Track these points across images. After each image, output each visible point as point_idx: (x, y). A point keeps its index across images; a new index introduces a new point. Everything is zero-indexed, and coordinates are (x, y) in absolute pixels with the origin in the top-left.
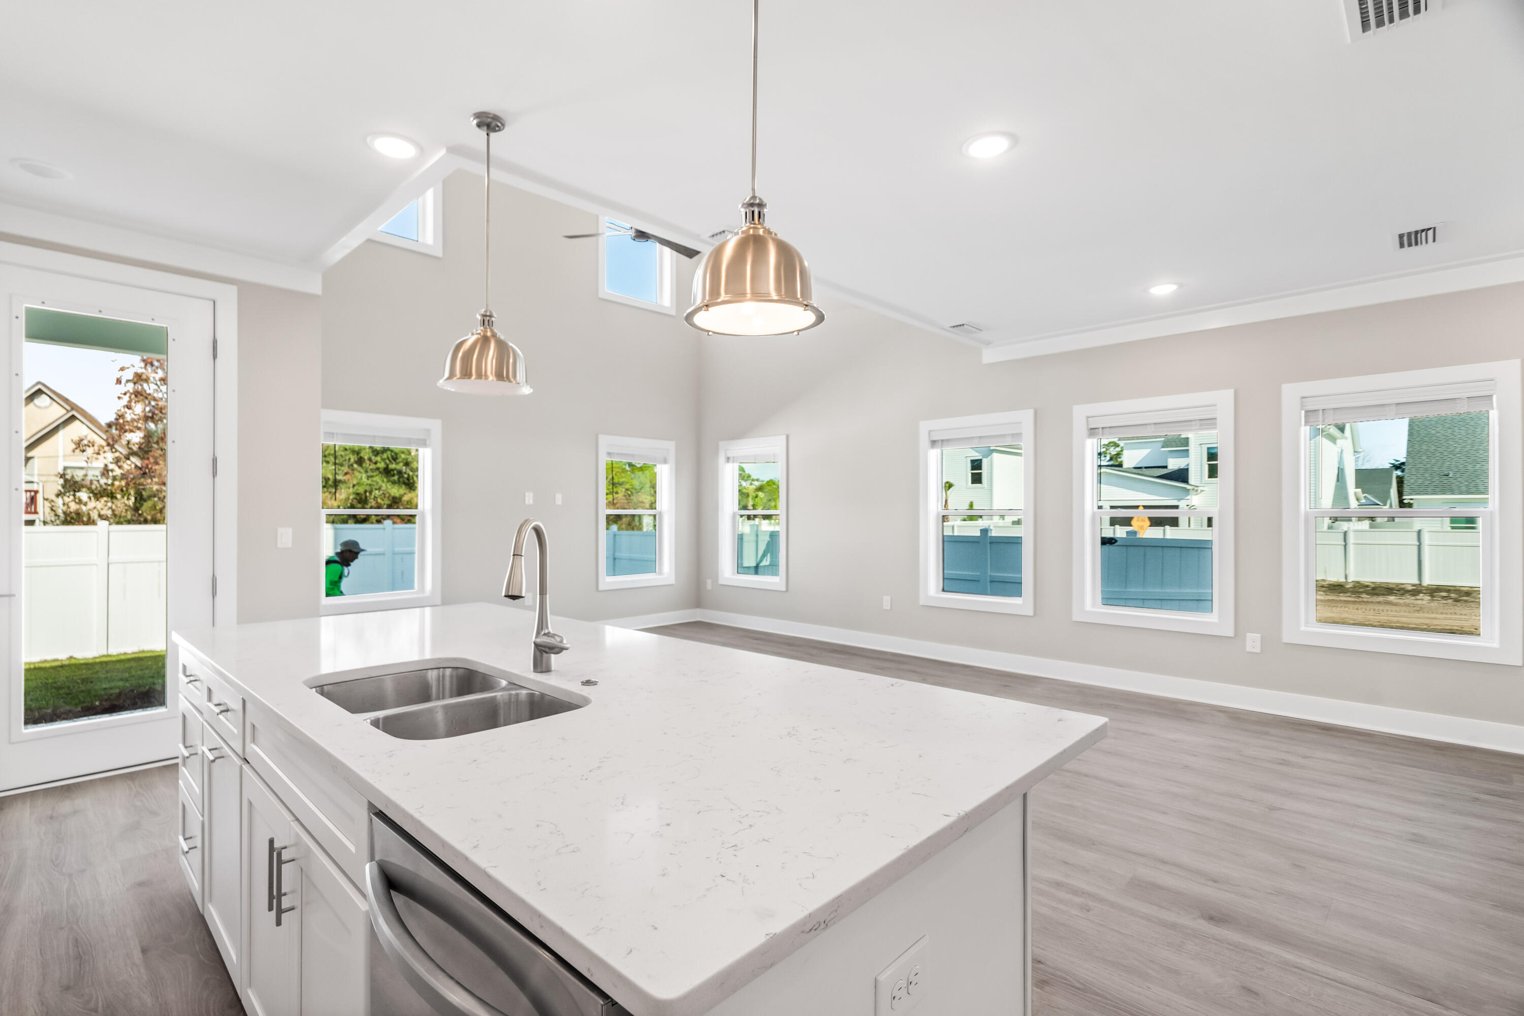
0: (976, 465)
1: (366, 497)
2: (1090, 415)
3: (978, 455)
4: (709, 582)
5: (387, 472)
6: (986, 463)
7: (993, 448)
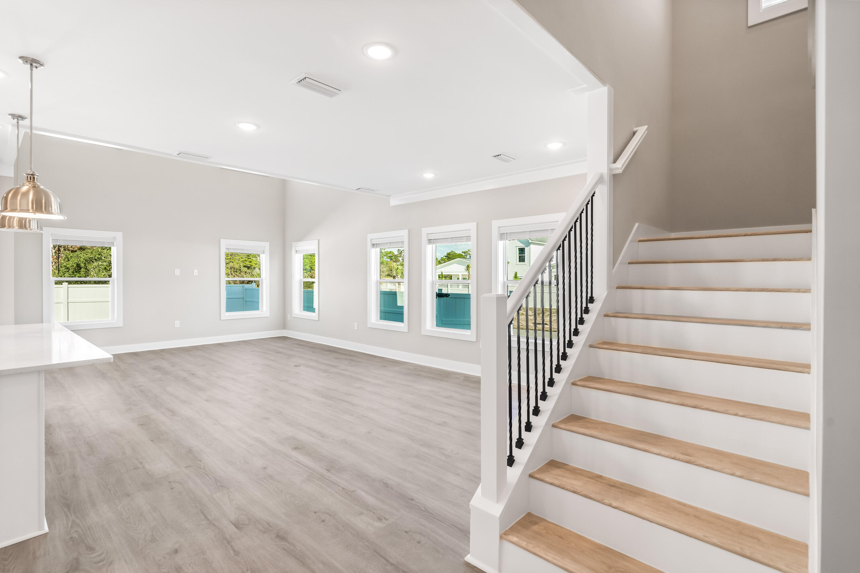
0: (522, 251)
2: (428, 233)
3: (523, 245)
4: (289, 315)
6: (527, 249)
7: (530, 241)
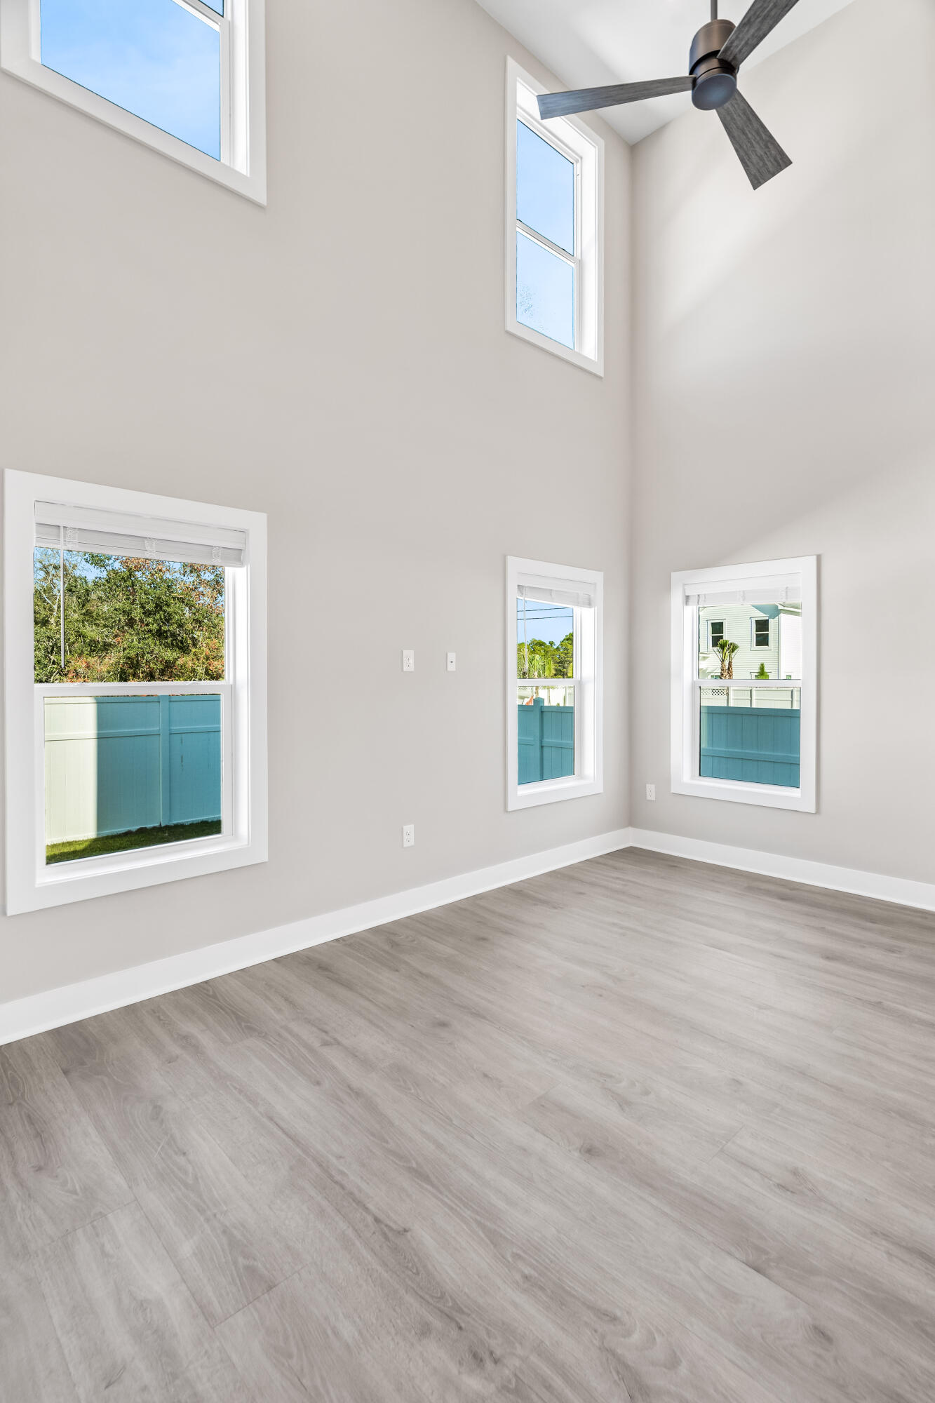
0: (762, 626)
1: (137, 661)
3: (765, 615)
5: (160, 634)
6: (772, 623)
7: (780, 607)
